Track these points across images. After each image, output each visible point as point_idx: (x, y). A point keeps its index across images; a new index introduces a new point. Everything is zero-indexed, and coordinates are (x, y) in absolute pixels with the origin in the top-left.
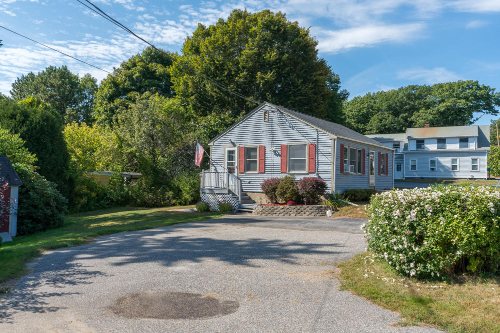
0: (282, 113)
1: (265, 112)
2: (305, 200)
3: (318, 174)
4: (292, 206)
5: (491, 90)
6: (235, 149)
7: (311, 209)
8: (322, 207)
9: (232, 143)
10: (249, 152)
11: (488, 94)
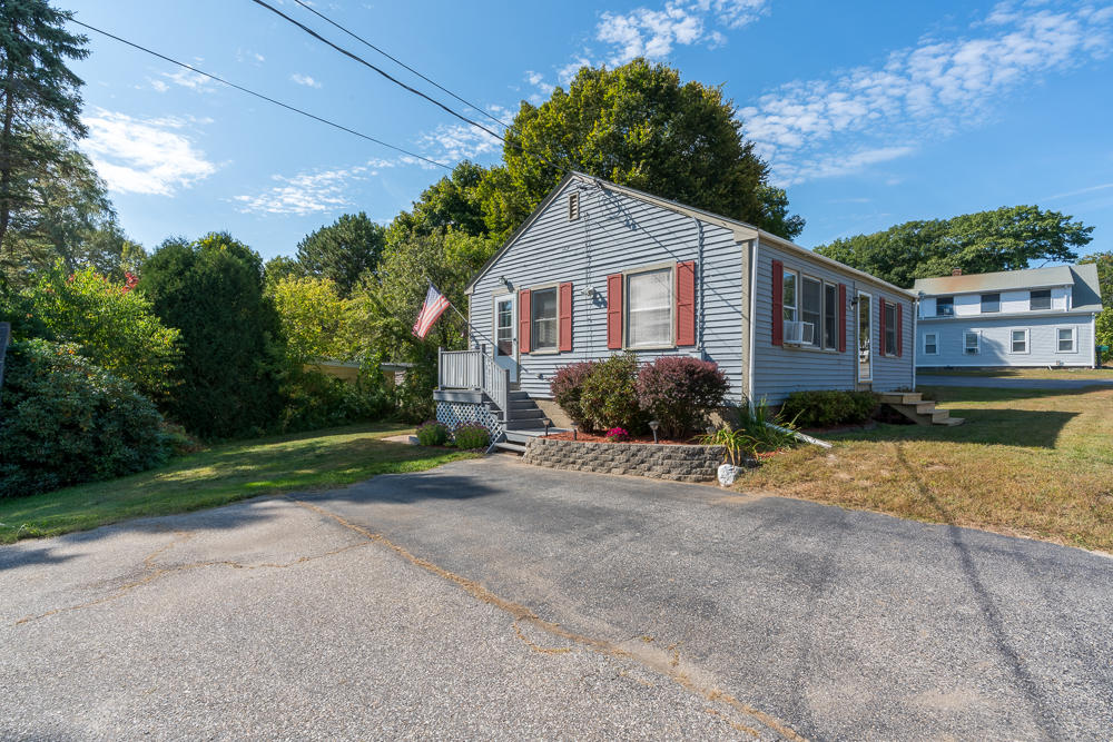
0: (609, 192)
1: (572, 198)
2: (653, 425)
3: (702, 349)
4: (616, 444)
5: (1063, 219)
6: (512, 297)
7: (669, 457)
8: (702, 451)
9: (506, 283)
10: (540, 302)
11: (1058, 226)
